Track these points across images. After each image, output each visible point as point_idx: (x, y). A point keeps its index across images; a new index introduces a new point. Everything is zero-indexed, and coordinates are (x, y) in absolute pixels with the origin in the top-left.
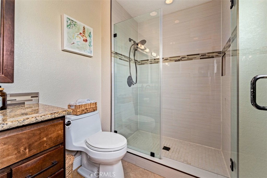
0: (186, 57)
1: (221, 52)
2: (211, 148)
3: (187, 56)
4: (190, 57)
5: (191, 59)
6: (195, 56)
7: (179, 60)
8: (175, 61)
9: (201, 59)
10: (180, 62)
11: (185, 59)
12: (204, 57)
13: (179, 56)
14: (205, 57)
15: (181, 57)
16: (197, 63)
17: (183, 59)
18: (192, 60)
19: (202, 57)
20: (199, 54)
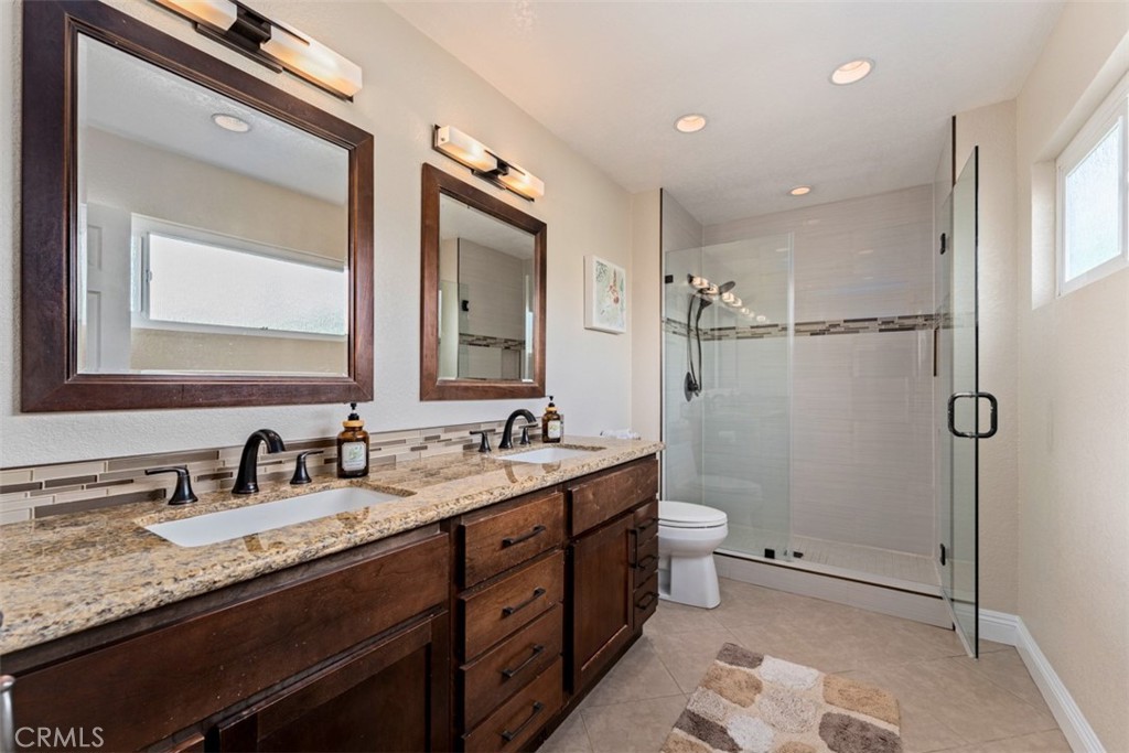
0: (842, 324)
1: (931, 316)
2: (906, 554)
3: (845, 321)
4: (851, 325)
5: (856, 331)
6: (866, 324)
7: (822, 333)
8: (813, 334)
9: (881, 330)
10: (826, 337)
11: (838, 329)
12: (888, 326)
13: (824, 323)
14: (891, 326)
15: (827, 325)
16: (872, 339)
17: (832, 330)
18: (858, 332)
19: (883, 327)
20: (875, 319)
